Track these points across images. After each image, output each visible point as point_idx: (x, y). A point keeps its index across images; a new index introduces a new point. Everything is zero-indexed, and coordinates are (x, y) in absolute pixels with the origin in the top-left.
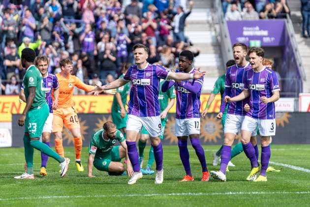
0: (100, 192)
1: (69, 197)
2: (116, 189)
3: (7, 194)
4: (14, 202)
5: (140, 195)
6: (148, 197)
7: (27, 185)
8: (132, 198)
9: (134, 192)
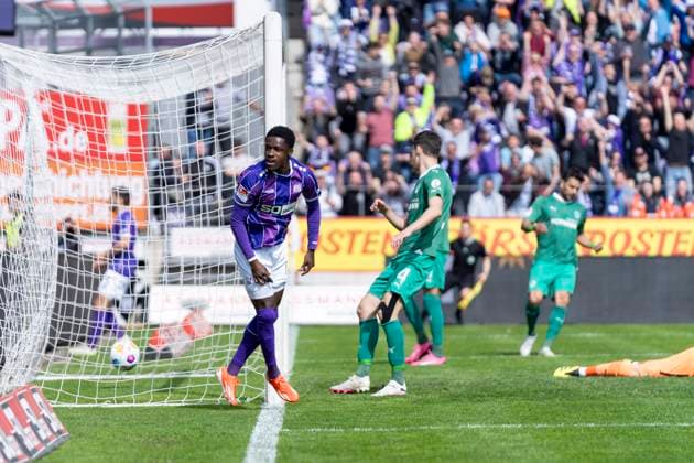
0: (585, 418)
1: (520, 426)
2: (615, 412)
3: (393, 418)
4: (408, 435)
5: (668, 424)
6: (685, 427)
7: (428, 402)
8: (652, 429)
9: (654, 417)
